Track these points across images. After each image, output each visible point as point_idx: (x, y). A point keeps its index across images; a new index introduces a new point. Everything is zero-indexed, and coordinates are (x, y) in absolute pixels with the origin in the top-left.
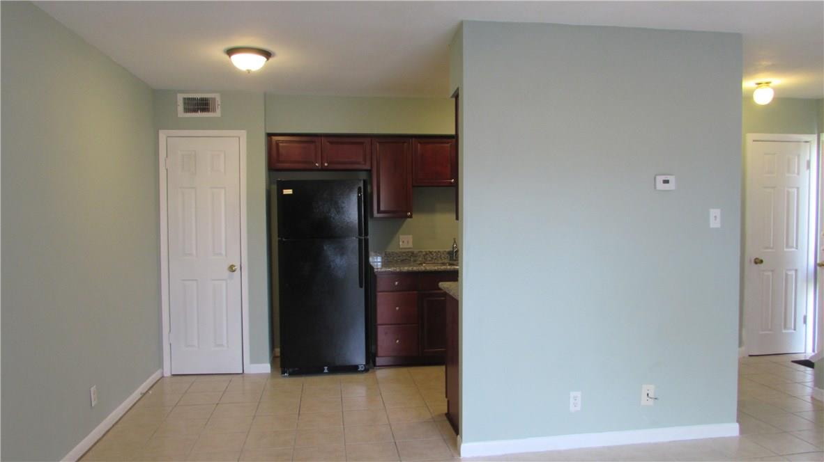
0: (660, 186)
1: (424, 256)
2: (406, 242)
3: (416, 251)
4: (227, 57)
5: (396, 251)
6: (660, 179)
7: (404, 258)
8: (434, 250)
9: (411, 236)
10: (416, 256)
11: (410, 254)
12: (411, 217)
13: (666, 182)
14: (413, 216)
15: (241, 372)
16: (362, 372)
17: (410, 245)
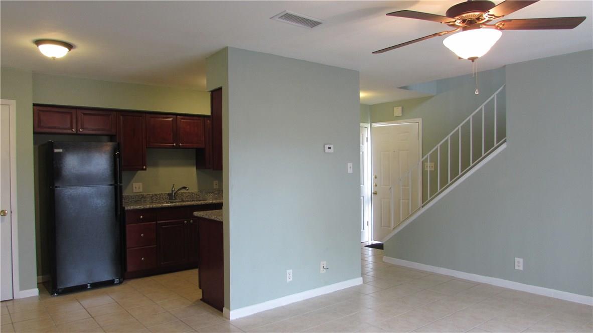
0: (327, 150)
1: (151, 197)
2: (137, 188)
3: (145, 194)
4: (35, 46)
5: (131, 195)
6: (327, 146)
7: (137, 199)
8: (158, 193)
9: (141, 184)
10: (145, 198)
11: (141, 197)
12: (145, 169)
13: (329, 148)
14: (147, 169)
15: (12, 298)
16: (117, 284)
17: (141, 190)
